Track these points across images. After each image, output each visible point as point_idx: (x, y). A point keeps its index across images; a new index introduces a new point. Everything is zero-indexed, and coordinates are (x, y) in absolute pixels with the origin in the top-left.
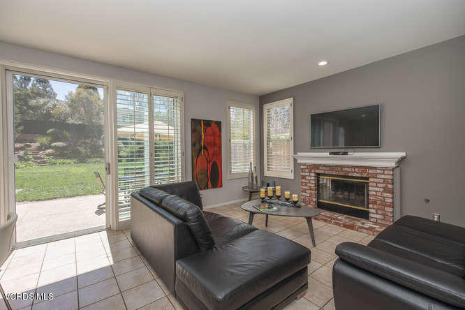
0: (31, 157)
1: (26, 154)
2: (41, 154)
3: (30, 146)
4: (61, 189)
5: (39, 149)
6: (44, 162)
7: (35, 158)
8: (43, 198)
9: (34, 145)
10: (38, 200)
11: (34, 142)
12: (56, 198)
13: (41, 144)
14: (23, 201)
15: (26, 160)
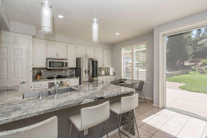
0: (197, 69)
1: (195, 68)
2: (203, 68)
3: (198, 64)
4: (204, 88)
5: (202, 65)
6: (204, 72)
7: (199, 70)
8: (193, 90)
9: (200, 64)
10: (190, 91)
11: (200, 62)
12: (199, 92)
13: (203, 63)
14: (184, 89)
15: (195, 71)
